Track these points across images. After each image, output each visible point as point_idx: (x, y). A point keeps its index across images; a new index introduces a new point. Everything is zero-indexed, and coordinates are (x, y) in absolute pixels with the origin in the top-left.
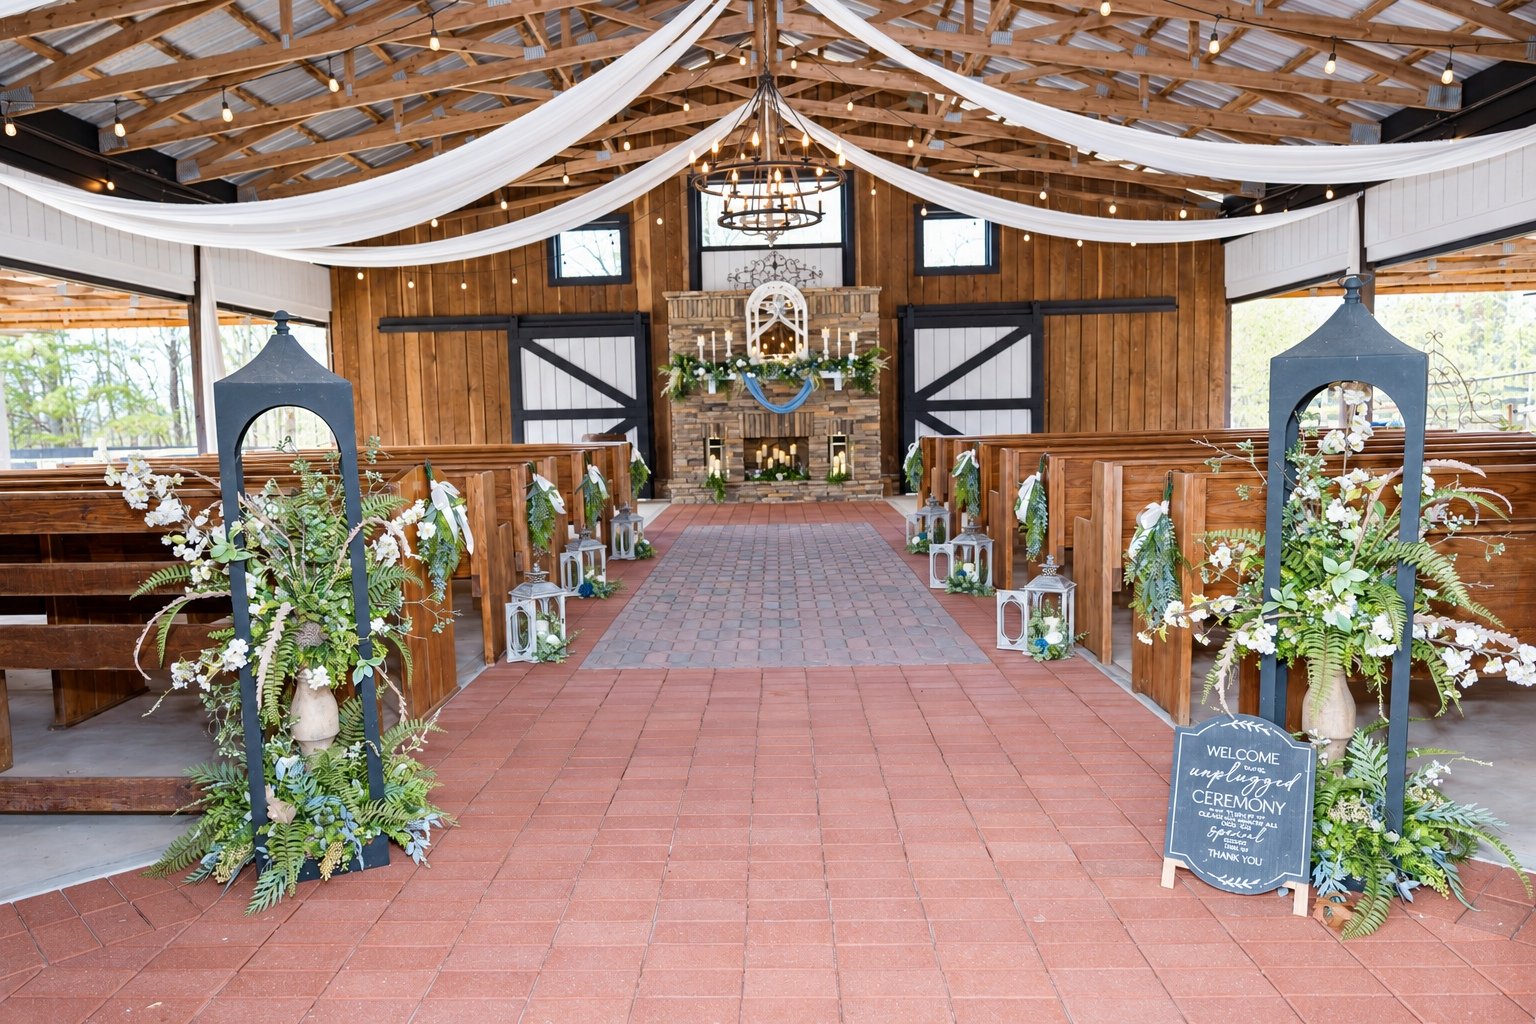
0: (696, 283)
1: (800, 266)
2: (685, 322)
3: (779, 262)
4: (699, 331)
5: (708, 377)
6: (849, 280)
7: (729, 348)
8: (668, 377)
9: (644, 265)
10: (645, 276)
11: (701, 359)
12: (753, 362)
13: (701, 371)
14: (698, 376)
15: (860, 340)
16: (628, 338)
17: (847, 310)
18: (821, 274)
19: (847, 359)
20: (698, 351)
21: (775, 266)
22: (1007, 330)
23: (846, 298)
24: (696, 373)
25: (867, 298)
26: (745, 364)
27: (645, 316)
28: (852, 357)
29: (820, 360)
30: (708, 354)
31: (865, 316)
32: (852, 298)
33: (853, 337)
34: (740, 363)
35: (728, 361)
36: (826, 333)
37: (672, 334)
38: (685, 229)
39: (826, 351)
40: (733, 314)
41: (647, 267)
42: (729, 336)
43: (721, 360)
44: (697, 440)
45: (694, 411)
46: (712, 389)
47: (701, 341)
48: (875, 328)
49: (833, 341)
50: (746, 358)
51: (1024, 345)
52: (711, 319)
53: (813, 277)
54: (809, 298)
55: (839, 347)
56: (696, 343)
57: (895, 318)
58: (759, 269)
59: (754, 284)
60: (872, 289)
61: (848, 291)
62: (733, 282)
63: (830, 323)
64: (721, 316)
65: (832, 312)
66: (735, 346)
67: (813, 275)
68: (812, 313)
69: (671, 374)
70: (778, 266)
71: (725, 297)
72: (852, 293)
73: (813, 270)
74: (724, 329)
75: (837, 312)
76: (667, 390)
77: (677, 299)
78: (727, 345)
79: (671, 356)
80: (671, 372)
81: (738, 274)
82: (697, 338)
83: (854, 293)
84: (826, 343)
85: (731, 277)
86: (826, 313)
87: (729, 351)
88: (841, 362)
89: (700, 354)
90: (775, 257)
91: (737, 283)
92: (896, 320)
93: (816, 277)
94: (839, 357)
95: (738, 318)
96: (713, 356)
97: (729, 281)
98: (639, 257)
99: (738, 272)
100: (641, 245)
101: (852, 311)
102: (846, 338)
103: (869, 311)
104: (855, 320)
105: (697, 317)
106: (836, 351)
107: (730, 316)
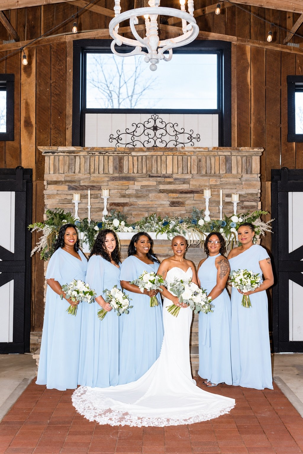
0: (79, 140)
1: (178, 129)
2: (61, 178)
3: (159, 125)
4: (75, 189)
7: (106, 206)
8: (41, 234)
9: (28, 123)
10: (30, 133)
11: (76, 217)
15: (242, 202)
16: (9, 193)
17: (229, 171)
18: (198, 138)
19: (228, 220)
20: (73, 209)
21: (155, 128)
23: (227, 160)
25: (249, 160)
27: (28, 172)
28: (235, 219)
32: (233, 158)
33: (235, 199)
35: (103, 220)
36: (207, 194)
37: (50, 190)
38: (70, 90)
39: (207, 213)
40: (111, 171)
41: (32, 126)
42: (106, 194)
43: (97, 219)
47: (76, 197)
48: (256, 190)
49: (214, 202)
52: (88, 176)
53: (191, 140)
54: (189, 158)
55: (221, 208)
56: (72, 199)
57: (269, 181)
58: (140, 130)
59: (134, 145)
60: (251, 150)
61: (226, 152)
62: (115, 141)
63: (211, 183)
64: (99, 173)
65: (213, 172)
66: (112, 204)
67: (191, 138)
68: (192, 173)
69: (44, 232)
70: (158, 128)
71: (104, 154)
72: (229, 154)
73: (191, 133)
74: (102, 186)
75: (217, 172)
76: (40, 247)
77: (56, 154)
78: (103, 203)
79: (45, 212)
80: (44, 229)
81: (119, 135)
82: (73, 195)
83: (231, 154)
84: (207, 204)
85: (113, 137)
86: (206, 173)
87: (105, 209)
88: (223, 223)
89: (75, 211)
90: (155, 121)
91: (118, 142)
92: (270, 183)
93: (194, 140)
94: (221, 219)
95: (117, 175)
96: (88, 215)
97: (111, 140)
98: (24, 116)
99: (119, 133)
100: (27, 104)
101: (234, 171)
102: (228, 200)
103: (251, 173)
104: (237, 180)
105: (74, 173)
106: (218, 213)
107: (108, 173)
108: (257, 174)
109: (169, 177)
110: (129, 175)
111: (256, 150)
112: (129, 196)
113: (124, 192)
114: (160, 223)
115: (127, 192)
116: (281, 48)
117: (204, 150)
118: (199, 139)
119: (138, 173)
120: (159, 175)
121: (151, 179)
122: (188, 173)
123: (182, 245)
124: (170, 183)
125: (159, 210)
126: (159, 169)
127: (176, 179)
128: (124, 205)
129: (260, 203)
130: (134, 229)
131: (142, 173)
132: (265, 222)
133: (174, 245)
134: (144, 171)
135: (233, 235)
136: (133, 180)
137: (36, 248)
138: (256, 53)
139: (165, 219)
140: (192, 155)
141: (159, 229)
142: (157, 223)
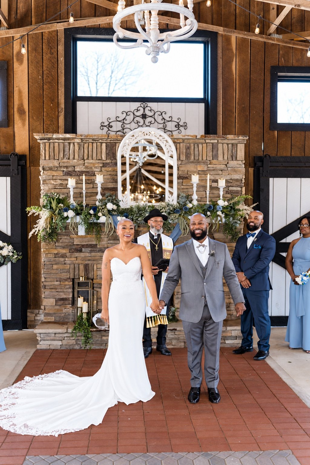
0: (71, 127)
1: (167, 117)
2: (56, 163)
3: (148, 113)
4: (69, 174)
5: (78, 219)
7: (99, 190)
8: (38, 217)
9: (21, 111)
10: (23, 120)
11: (72, 201)
12: (123, 206)
13: (71, 213)
14: (67, 217)
15: (227, 187)
16: (4, 178)
17: (215, 157)
19: (215, 204)
21: (144, 116)
23: (214, 147)
24: (65, 214)
25: (234, 146)
26: (115, 207)
27: (21, 157)
28: (221, 203)
29: (190, 205)
30: (77, 196)
31: (232, 163)
32: (220, 146)
33: (222, 184)
34: (110, 206)
35: (97, 203)
36: (195, 179)
37: (43, 176)
38: (62, 79)
39: (195, 197)
40: (104, 157)
41: (24, 112)
42: (99, 179)
43: (91, 203)
44: (66, 280)
45: (64, 251)
46: (82, 231)
47: (71, 182)
48: (241, 176)
49: (202, 187)
50: (116, 202)
52: (82, 162)
53: (179, 128)
54: (178, 145)
55: (208, 193)
56: (67, 184)
57: (252, 167)
58: (130, 118)
59: (124, 132)
60: (237, 138)
61: (212, 140)
62: (106, 129)
63: (199, 169)
64: (92, 159)
65: (200, 159)
66: (105, 189)
67: (179, 126)
68: (181, 159)
69: (41, 215)
70: (147, 116)
71: (97, 141)
72: (216, 141)
73: (178, 121)
74: (95, 172)
75: (205, 158)
76: (37, 229)
77: (51, 141)
78: (97, 188)
79: (42, 196)
80: (41, 213)
81: (110, 123)
82: (68, 180)
83: (218, 141)
84: (195, 189)
85: (103, 124)
86: (194, 160)
87: (99, 193)
88: (210, 207)
89: (70, 196)
90: (144, 109)
91: (109, 130)
92: (253, 169)
93: (181, 128)
94: (208, 203)
95: (108, 161)
96: (83, 199)
97: (102, 128)
98: (18, 103)
99: (110, 121)
100: (20, 92)
101: (220, 158)
102: (214, 185)
103: (236, 159)
104: (223, 167)
105: (69, 159)
106: (205, 197)
107: (101, 159)
108: (242, 161)
111: (241, 138)
113: (116, 178)
116: (265, 38)
117: (192, 138)
118: (186, 127)
128: (115, 190)
129: (244, 189)
132: (249, 206)
135: (219, 218)
137: (33, 231)
138: (242, 43)
140: (181, 143)
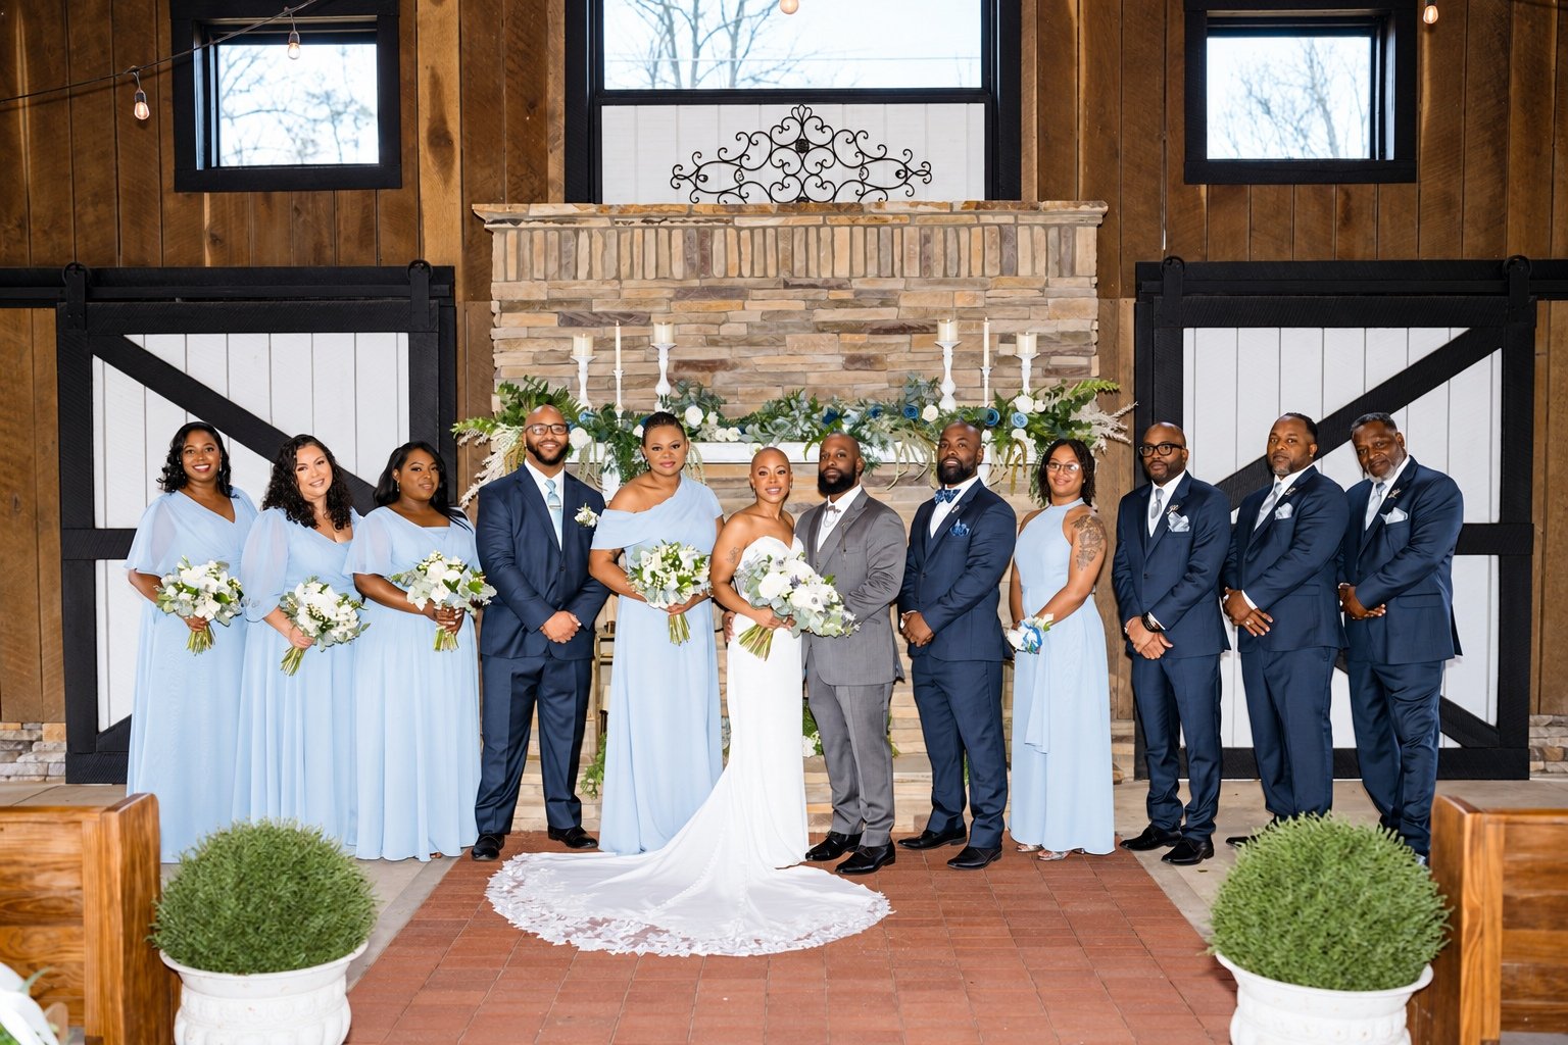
0: (585, 183)
1: (870, 148)
2: (538, 290)
3: (815, 137)
4: (578, 322)
5: (601, 453)
6: (1002, 181)
7: (663, 367)
8: (487, 449)
9: (440, 138)
10: (445, 167)
11: (583, 400)
13: (579, 437)
15: (1045, 355)
16: (391, 337)
17: (1009, 268)
18: (927, 172)
19: (1006, 409)
20: (575, 380)
21: (802, 146)
22: (1430, 339)
23: (1005, 236)
25: (1067, 237)
27: (440, 276)
28: (1025, 405)
30: (598, 385)
31: (1058, 286)
32: (1023, 236)
33: (1026, 349)
34: (695, 413)
36: (948, 333)
37: (506, 327)
38: (556, 41)
39: (948, 387)
40: (678, 273)
41: (449, 142)
42: (663, 336)
43: (639, 406)
47: (582, 347)
48: (1086, 322)
49: (966, 357)
50: (713, 402)
51: (1482, 380)
52: (613, 286)
53: (906, 180)
54: (897, 232)
55: (986, 373)
56: (570, 352)
57: (1128, 296)
58: (759, 152)
59: (744, 195)
60: (1072, 209)
61: (1002, 215)
62: (687, 186)
63: (959, 303)
64: (644, 278)
65: (964, 272)
66: (681, 365)
67: (906, 173)
68: (905, 274)
69: (494, 443)
70: (811, 146)
71: (656, 224)
72: (1010, 220)
73: (904, 159)
74: (652, 315)
75: (977, 273)
77: (522, 225)
78: (658, 361)
79: (497, 388)
80: (495, 436)
81: (700, 167)
82: (571, 339)
83: (1016, 220)
84: (948, 362)
85: (680, 172)
86: (945, 275)
87: (663, 379)
88: (991, 417)
89: (579, 385)
90: (802, 125)
91: (698, 189)
92: (1131, 301)
93: (914, 180)
94: (985, 405)
95: (696, 283)
96: (615, 395)
97: (675, 183)
98: (429, 117)
99: (700, 162)
100: (436, 81)
101: (1024, 270)
102: (1004, 350)
103: (1072, 273)
104: (1032, 295)
105: (575, 278)
106: (979, 387)
107: (670, 278)
108: (1089, 277)
109: (839, 287)
110: (728, 282)
111: (1085, 208)
112: (731, 342)
113: (713, 330)
114: (815, 416)
115: (725, 330)
117: (939, 211)
118: (928, 177)
119: (752, 275)
120: (811, 281)
121: (791, 292)
122: (893, 276)
123: (780, 472)
124: (841, 304)
125: (814, 379)
126: (812, 265)
127: (858, 293)
128: (711, 366)
129: (1095, 360)
130: (743, 432)
131: (765, 275)
132: (1109, 413)
133: (760, 474)
134: (772, 272)
135: (1018, 449)
136: (739, 297)
139: (830, 406)
140: (906, 225)
141: (813, 433)
142: (808, 417)
